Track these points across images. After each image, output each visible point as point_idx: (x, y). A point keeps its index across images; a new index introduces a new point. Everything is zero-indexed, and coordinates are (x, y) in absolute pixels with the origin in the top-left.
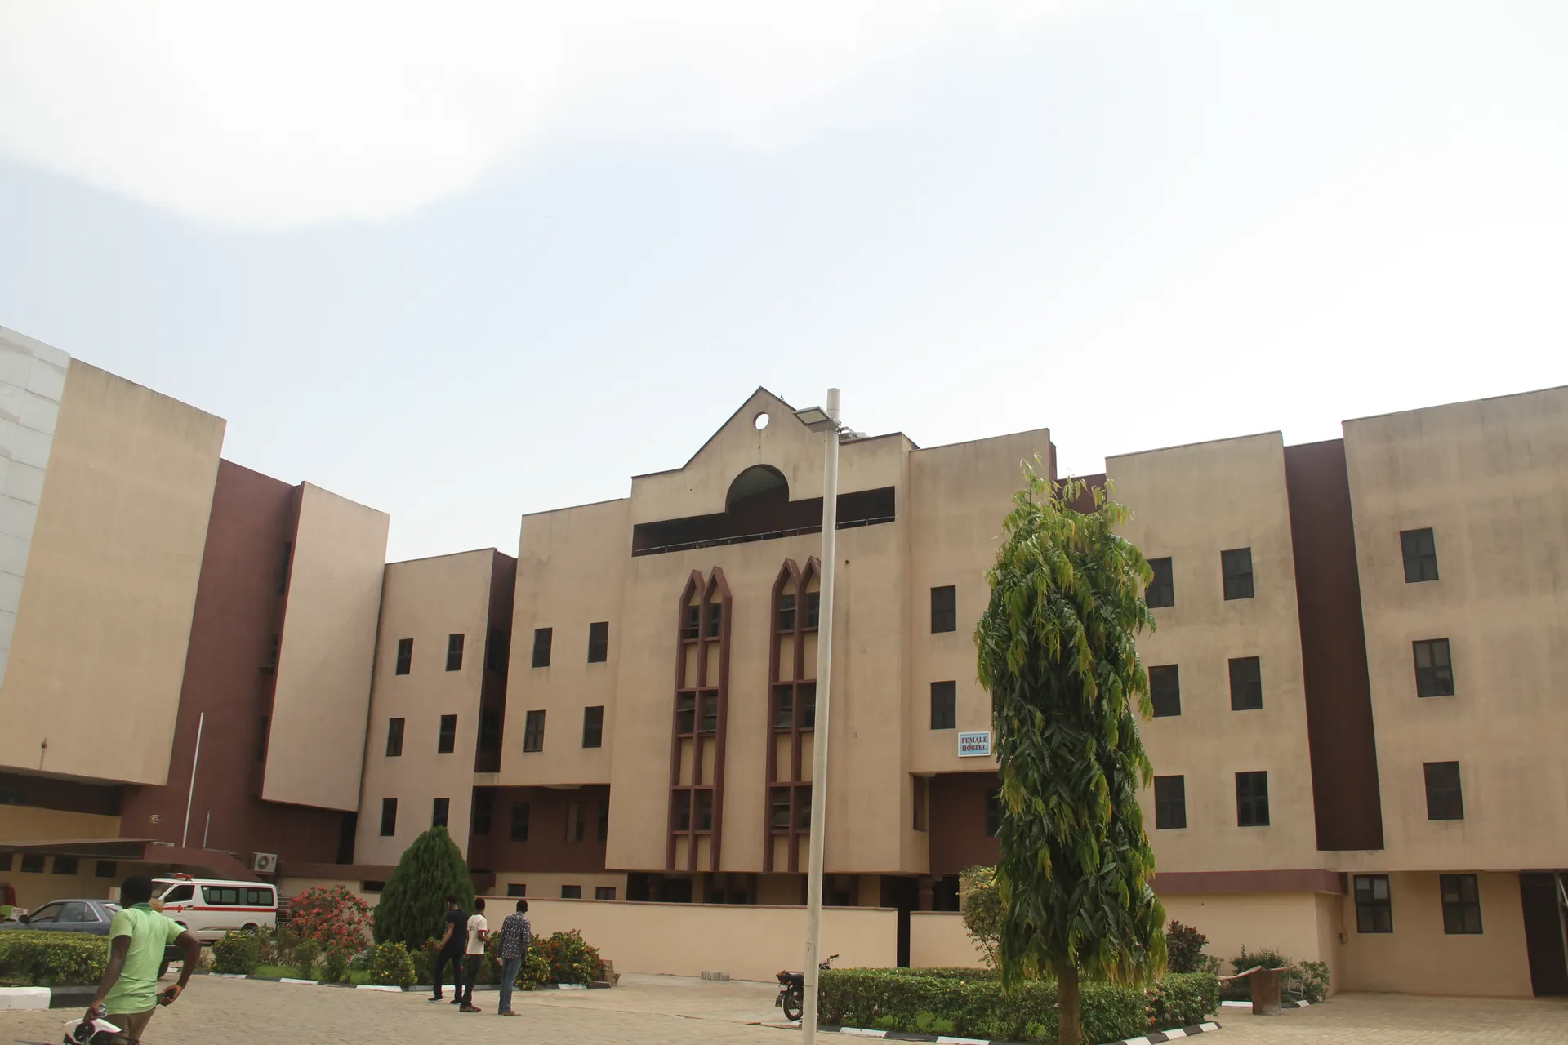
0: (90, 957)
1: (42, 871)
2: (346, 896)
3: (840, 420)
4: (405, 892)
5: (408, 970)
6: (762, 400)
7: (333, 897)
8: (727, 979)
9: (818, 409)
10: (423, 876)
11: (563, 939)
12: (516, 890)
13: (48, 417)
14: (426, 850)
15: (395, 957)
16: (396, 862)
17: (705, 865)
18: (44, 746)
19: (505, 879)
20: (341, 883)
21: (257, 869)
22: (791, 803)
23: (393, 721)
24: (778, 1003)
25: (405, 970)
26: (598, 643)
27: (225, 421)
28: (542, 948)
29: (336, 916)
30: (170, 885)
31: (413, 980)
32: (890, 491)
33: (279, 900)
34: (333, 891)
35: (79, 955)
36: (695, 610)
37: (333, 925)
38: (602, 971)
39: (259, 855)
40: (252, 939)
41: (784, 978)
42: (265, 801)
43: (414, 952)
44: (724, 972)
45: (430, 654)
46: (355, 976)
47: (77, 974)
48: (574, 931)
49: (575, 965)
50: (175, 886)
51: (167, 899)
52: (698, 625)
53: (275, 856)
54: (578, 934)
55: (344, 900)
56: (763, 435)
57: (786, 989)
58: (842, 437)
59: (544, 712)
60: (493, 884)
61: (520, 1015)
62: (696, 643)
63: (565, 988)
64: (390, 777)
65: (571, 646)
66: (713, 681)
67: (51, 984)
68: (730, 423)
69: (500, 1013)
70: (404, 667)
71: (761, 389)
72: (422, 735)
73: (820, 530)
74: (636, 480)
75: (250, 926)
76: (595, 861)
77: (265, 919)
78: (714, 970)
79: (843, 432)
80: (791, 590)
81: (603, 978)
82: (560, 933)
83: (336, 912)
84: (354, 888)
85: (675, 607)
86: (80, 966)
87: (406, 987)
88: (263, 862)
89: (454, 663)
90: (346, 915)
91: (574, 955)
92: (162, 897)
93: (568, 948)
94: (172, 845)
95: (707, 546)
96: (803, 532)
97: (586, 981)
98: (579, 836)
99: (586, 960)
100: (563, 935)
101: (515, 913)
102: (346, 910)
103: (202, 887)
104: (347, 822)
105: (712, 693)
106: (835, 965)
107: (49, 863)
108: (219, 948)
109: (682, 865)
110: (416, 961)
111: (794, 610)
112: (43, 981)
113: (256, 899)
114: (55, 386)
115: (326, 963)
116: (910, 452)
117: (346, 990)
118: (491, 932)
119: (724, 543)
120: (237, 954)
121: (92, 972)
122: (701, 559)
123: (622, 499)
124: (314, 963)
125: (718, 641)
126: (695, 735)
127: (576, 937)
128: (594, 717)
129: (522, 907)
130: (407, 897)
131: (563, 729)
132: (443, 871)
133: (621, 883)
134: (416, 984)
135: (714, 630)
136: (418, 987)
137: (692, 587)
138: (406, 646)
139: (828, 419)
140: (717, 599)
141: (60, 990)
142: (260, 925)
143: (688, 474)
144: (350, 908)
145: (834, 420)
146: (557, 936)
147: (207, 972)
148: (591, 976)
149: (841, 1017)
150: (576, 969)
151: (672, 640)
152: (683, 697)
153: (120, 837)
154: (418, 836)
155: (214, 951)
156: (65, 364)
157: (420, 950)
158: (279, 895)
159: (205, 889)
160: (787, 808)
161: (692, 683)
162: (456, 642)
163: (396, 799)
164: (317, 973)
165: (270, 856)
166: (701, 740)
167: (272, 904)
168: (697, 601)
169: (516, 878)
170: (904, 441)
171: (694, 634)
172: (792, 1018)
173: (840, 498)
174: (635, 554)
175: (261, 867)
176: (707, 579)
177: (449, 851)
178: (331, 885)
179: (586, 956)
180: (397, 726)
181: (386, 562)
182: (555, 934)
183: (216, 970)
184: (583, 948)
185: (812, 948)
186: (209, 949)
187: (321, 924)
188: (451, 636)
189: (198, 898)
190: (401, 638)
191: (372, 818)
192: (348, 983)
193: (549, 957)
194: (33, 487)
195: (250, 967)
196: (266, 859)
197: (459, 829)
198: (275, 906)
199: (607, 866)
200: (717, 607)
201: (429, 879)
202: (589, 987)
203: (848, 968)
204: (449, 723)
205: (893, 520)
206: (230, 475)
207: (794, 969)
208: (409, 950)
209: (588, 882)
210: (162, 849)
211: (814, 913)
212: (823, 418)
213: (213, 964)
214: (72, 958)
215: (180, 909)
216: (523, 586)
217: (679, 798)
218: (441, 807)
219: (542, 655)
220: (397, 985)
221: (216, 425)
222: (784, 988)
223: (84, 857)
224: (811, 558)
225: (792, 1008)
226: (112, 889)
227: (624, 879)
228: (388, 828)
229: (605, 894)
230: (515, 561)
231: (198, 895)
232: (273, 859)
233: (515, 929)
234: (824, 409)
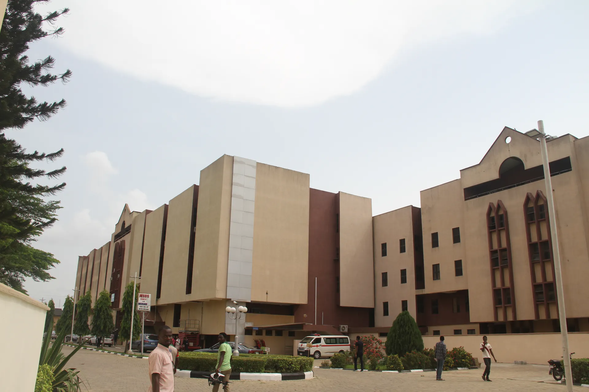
0: (292, 363)
1: (272, 335)
2: (374, 339)
3: (545, 132)
4: (395, 336)
5: (400, 365)
6: (507, 132)
7: (369, 339)
8: (526, 364)
9: (535, 130)
10: (401, 329)
11: (457, 351)
12: (436, 333)
13: (252, 183)
14: (401, 320)
15: (395, 360)
16: (391, 326)
17: (510, 318)
18: (267, 293)
19: (432, 329)
20: (372, 334)
21: (341, 331)
22: (544, 291)
23: (383, 274)
24: (550, 373)
25: (399, 365)
26: (456, 236)
27: (309, 175)
28: (450, 354)
29: (371, 346)
30: (313, 338)
31: (402, 368)
32: (568, 158)
33: (350, 341)
34: (369, 337)
35: (288, 363)
36: (493, 218)
37: (370, 349)
38: (474, 362)
39: (342, 326)
40: (343, 356)
41: (551, 363)
42: (341, 307)
43: (402, 358)
44: (524, 361)
45: (393, 248)
46: (381, 368)
47: (288, 369)
48: (461, 347)
49: (463, 360)
50: (315, 338)
51: (313, 343)
52: (495, 224)
53: (347, 326)
54: (463, 348)
55: (373, 340)
56: (510, 145)
57: (553, 367)
58: (547, 139)
59: (439, 264)
60: (427, 331)
61: (444, 380)
62: (495, 231)
63: (460, 369)
64: (384, 294)
65: (446, 238)
66: (504, 245)
67: (281, 372)
68: (495, 143)
69: (437, 380)
70: (384, 253)
71: (506, 127)
72: (394, 278)
73: (544, 178)
74: (462, 171)
75: (342, 351)
76: (466, 320)
77: (346, 348)
78: (519, 360)
79: (547, 137)
80: (531, 205)
81: (475, 365)
82: (456, 348)
83: (371, 344)
84: (376, 336)
85: (484, 218)
86: (289, 367)
87: (400, 371)
88: (343, 328)
89: (403, 250)
90: (374, 345)
91: (462, 356)
92: (311, 342)
93: (459, 354)
94: (312, 324)
95: (494, 193)
96: (532, 181)
97: (468, 366)
98: (458, 310)
99: (467, 358)
100: (457, 349)
101: (440, 341)
102: (374, 344)
103: (324, 338)
104: (371, 312)
105: (505, 250)
106: (573, 357)
107: (274, 332)
108: (332, 359)
109: (501, 319)
110: (403, 361)
111: (533, 213)
112: (279, 371)
113: (342, 342)
114: (253, 172)
115: (370, 363)
116: (574, 141)
117: (378, 373)
118: (429, 349)
119: (501, 190)
120: (339, 361)
121: (293, 368)
122: (493, 198)
123: (457, 179)
124: (366, 363)
125: (504, 229)
126: (499, 267)
127: (462, 349)
128: (458, 265)
129: (442, 339)
130: (397, 338)
131: (446, 270)
132: (409, 327)
133: (477, 328)
134: (403, 370)
135: (501, 225)
136: (404, 371)
137: (490, 209)
138: (384, 246)
139: (540, 133)
140: (501, 213)
141: (285, 374)
142: (345, 351)
143: (482, 165)
144: (376, 343)
145: (542, 133)
146: (455, 349)
147: (329, 368)
148: (470, 364)
149: (581, 379)
150: (463, 361)
151: (485, 231)
152: (493, 253)
153: (295, 323)
154: (398, 315)
155: (331, 360)
156: (255, 165)
157: (403, 357)
158: (350, 340)
159: (325, 339)
160: (542, 293)
161: (496, 247)
162: (402, 242)
163: (388, 302)
164: (367, 367)
165: (345, 326)
166: (502, 269)
167: (348, 343)
168: (493, 214)
169: (436, 328)
170: (571, 137)
171: (494, 227)
172: (557, 380)
173: (550, 163)
174: (466, 200)
175: (343, 330)
176: (496, 205)
177: (410, 319)
178: (368, 335)
179: (467, 356)
180: (385, 275)
181: (373, 216)
182: (454, 348)
183: (332, 367)
184: (465, 353)
185: (565, 349)
186: (329, 360)
187: (366, 349)
188: (400, 240)
189: (323, 342)
190: (382, 243)
191: (380, 310)
192: (378, 370)
193: (453, 358)
194: (252, 207)
195: (344, 365)
196: (344, 327)
197: (412, 311)
198: (349, 344)
199: (471, 321)
200: (502, 216)
201: (404, 330)
202: (469, 368)
203: (580, 358)
204: (403, 272)
205: (571, 170)
206: (314, 193)
207: (557, 358)
208: (399, 357)
209: (464, 328)
210: (309, 326)
211: (564, 335)
212: (537, 133)
213: (331, 365)
214: (286, 364)
215: (317, 346)
216: (424, 218)
217: (496, 292)
218: (404, 304)
219: (435, 243)
220: (397, 370)
221: (306, 177)
222: (552, 367)
223: (285, 330)
224: (538, 191)
225: (557, 375)
226: (294, 340)
227: (478, 326)
228: (386, 313)
229: (471, 332)
230: (420, 209)
231: (322, 340)
232: (347, 327)
233: (440, 347)
234: (538, 129)
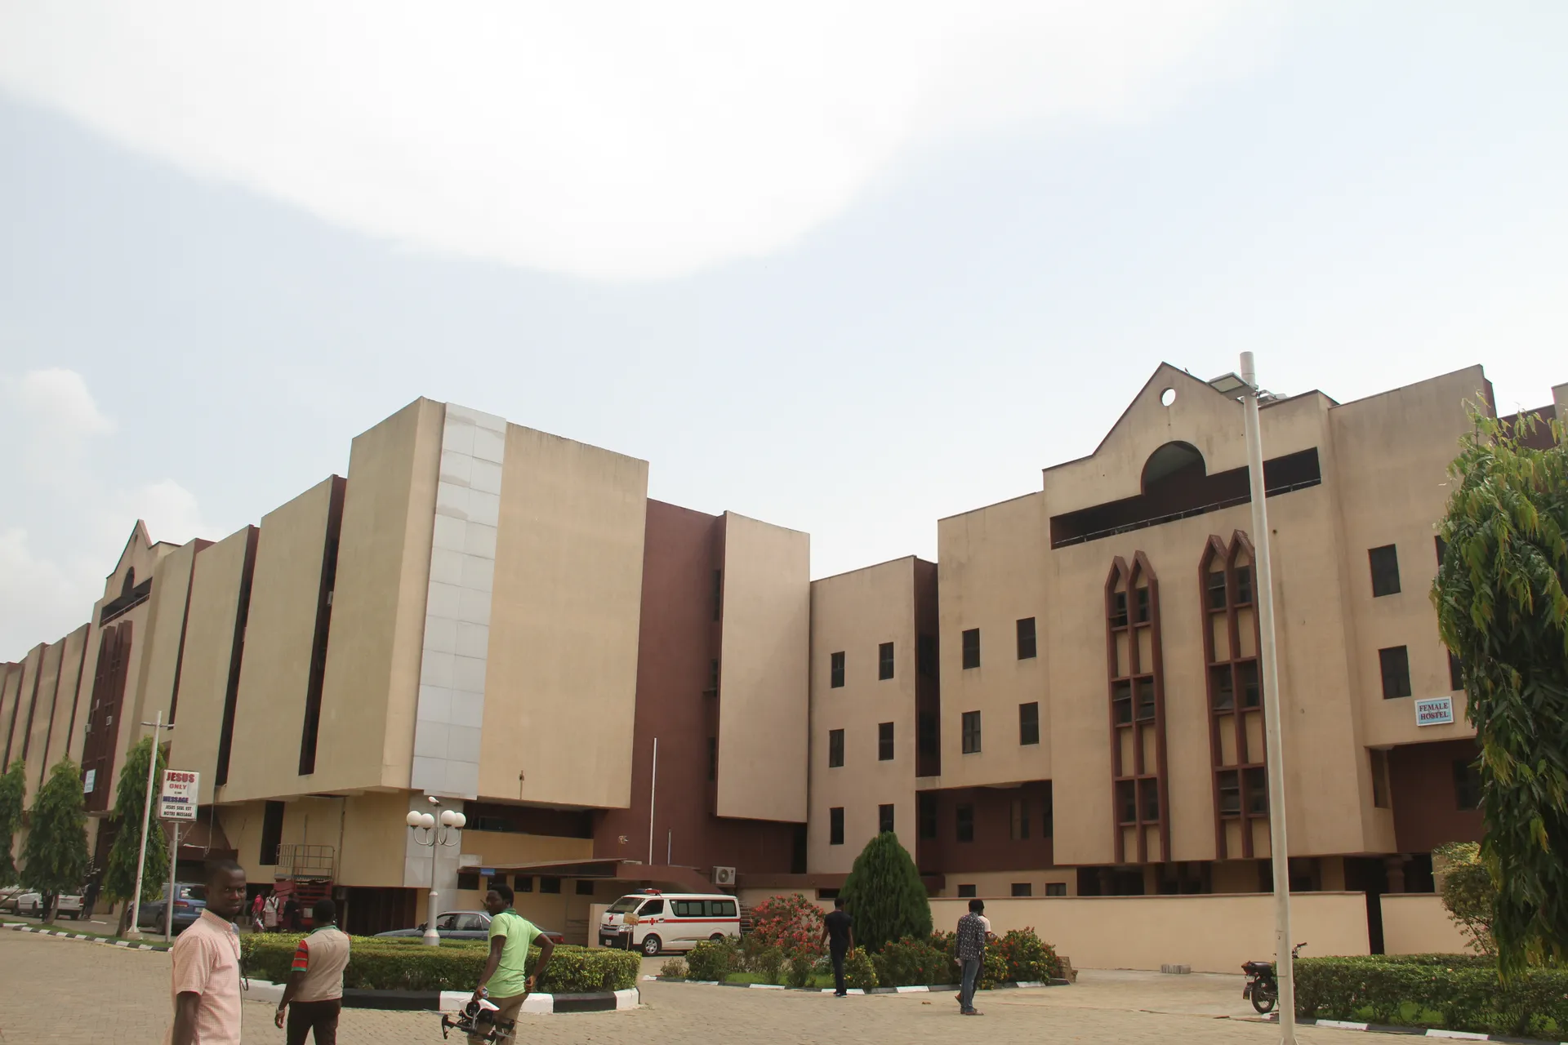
0: (582, 967)
1: (531, 891)
2: (803, 904)
3: (1257, 383)
4: (860, 898)
5: (869, 973)
6: (1166, 375)
7: (792, 906)
8: (1188, 971)
9: (1232, 376)
10: (875, 881)
11: (1018, 937)
12: (966, 891)
13: (493, 479)
14: (876, 856)
15: (855, 961)
16: (849, 869)
17: (1155, 855)
18: (521, 778)
19: (955, 880)
20: (799, 892)
21: (718, 882)
22: (1240, 788)
23: (833, 733)
24: (1246, 995)
25: (866, 973)
26: (1027, 638)
27: (647, 463)
28: (998, 947)
29: (795, 923)
30: (641, 900)
31: (875, 983)
32: (1312, 453)
33: (741, 910)
34: (790, 900)
35: (573, 965)
36: (1121, 597)
37: (793, 932)
38: (1060, 968)
39: (719, 869)
40: (721, 948)
41: (1250, 969)
42: (719, 817)
43: (873, 955)
44: (1184, 964)
45: (862, 665)
46: (819, 980)
47: (572, 982)
48: (1028, 928)
49: (1032, 963)
50: (646, 901)
51: (641, 913)
52: (1125, 612)
53: (734, 869)
54: (1032, 931)
55: (802, 908)
56: (1172, 410)
57: (1253, 981)
58: (1261, 401)
59: (979, 712)
60: (943, 887)
61: (982, 1014)
62: (1126, 630)
63: (1023, 986)
64: (835, 788)
65: (998, 645)
66: (1147, 667)
67: (553, 991)
68: (1137, 403)
69: (962, 1013)
70: (838, 679)
71: (1164, 364)
72: (862, 744)
73: (1249, 500)
74: (1047, 473)
75: (717, 936)
76: (1042, 858)
77: (730, 928)
78: (1173, 963)
79: (1262, 396)
80: (1218, 566)
81: (1060, 974)
82: (1015, 931)
83: (795, 919)
84: (810, 896)
85: (1100, 597)
86: (574, 975)
87: (868, 989)
88: (724, 876)
89: (886, 671)
90: (804, 922)
91: (1030, 952)
92: (636, 912)
93: (1023, 946)
94: (640, 863)
95: (1126, 531)
96: (1224, 506)
97: (1044, 978)
98: (1025, 833)
99: (1042, 958)
100: (1017, 934)
101: (970, 913)
102: (804, 918)
103: (671, 901)
104: (797, 834)
105: (1148, 680)
106: (1303, 954)
107: (537, 883)
108: (691, 958)
109: (1132, 857)
110: (876, 964)
111: (1223, 588)
112: (546, 988)
113: (720, 910)
114: (496, 450)
115: (791, 969)
116: (1329, 409)
117: (811, 993)
118: (946, 933)
119: (1145, 525)
120: (709, 962)
121: (585, 981)
122: (1122, 545)
123: (1035, 493)
124: (780, 969)
125: (1148, 626)
126: (1133, 723)
127: (1031, 935)
128: (1029, 716)
130: (862, 902)
131: (1000, 728)
132: (895, 876)
133: (1071, 879)
134: (876, 987)
135: (1142, 615)
136: (880, 989)
137: (1115, 574)
138: (838, 660)
139: (1244, 385)
140: (1143, 583)
141: (560, 997)
142: (726, 934)
143: (1099, 459)
144: (808, 916)
145: (1250, 384)
146: (1012, 935)
147: (683, 980)
148: (1050, 974)
149: (1316, 1009)
150: (1033, 966)
151: (1101, 629)
152: (1118, 686)
153: (594, 858)
154: (868, 842)
155: (687, 960)
156: (503, 429)
157: (878, 952)
158: (740, 906)
159: (673, 902)
160: (1236, 792)
161: (1125, 671)
162: (886, 651)
163: (843, 808)
164: (784, 979)
165: (729, 869)
166: (1141, 728)
167: (736, 915)
168: (1122, 587)
169: (965, 879)
170: (1322, 399)
171: (1122, 621)
172: (1262, 1011)
173: (1265, 463)
174: (1054, 547)
175: (722, 880)
176: (1130, 564)
177: (899, 855)
178: (788, 894)
179: (1042, 953)
180: (837, 737)
181: (812, 579)
182: (1009, 932)
183: (690, 978)
184: (1038, 946)
185: (1283, 935)
186: (683, 958)
187: (782, 932)
188: (880, 645)
189: (668, 911)
190: (833, 652)
191: (821, 829)
192: (812, 987)
193: (1006, 956)
194: (488, 544)
195: (721, 973)
196: (725, 872)
197: (906, 833)
198: (738, 916)
199: (1056, 862)
200: (1143, 592)
201: (882, 883)
202: (1047, 984)
203: (1317, 957)
204: (886, 731)
205: (1319, 482)
206: (657, 511)
207: (1262, 958)
208: (868, 953)
209: (1037, 879)
210: (633, 865)
211: (1282, 899)
212: (1239, 384)
213: (687, 972)
214: (566, 968)
215: (652, 922)
216: (943, 588)
217: (1122, 788)
218: (886, 814)
219: (971, 656)
220: (860, 988)
221: (639, 468)
222: (1251, 979)
223: (566, 877)
224: (1236, 531)
225: (1261, 1000)
226: (591, 905)
227: (1074, 873)
228: (837, 836)
229: (1055, 890)
230: (935, 566)
231: (667, 907)
232: (732, 872)
233: (970, 929)
234: (1239, 374)
